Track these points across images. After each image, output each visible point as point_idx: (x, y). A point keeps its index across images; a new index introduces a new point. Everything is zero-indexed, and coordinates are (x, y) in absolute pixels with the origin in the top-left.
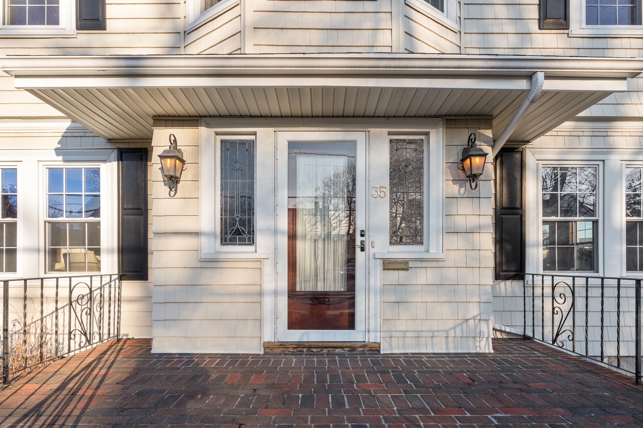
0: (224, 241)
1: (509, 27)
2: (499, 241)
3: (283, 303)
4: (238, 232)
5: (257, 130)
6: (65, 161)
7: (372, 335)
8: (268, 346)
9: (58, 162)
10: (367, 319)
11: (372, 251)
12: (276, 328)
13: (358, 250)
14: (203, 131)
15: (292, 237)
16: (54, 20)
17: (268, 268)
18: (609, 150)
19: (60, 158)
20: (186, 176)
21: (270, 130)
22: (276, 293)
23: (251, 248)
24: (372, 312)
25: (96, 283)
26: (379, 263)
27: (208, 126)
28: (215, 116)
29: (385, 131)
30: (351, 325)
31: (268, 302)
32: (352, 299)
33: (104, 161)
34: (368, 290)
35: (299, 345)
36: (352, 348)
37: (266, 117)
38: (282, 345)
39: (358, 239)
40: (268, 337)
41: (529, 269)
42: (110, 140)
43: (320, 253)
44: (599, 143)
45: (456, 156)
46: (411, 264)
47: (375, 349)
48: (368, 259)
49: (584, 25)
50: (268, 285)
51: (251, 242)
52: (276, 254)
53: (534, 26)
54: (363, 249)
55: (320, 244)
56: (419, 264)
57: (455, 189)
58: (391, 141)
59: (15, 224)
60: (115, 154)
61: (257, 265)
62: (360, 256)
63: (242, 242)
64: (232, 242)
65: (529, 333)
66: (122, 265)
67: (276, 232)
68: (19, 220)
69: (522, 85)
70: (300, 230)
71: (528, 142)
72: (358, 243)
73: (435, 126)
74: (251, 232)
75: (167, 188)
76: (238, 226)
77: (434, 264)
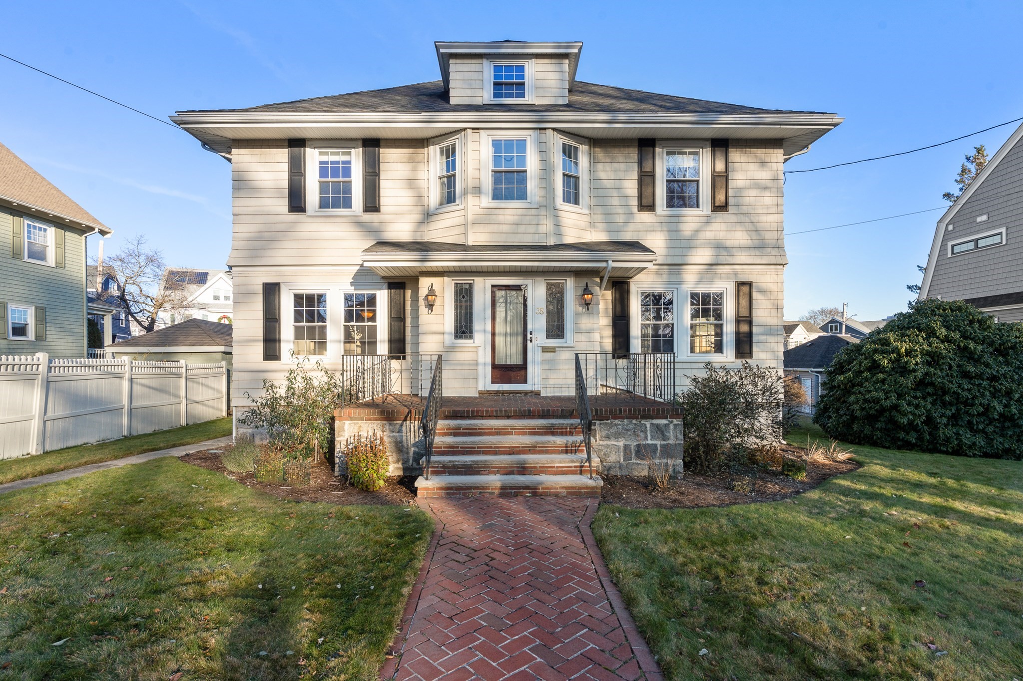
0: (456, 337)
1: (620, 211)
2: (615, 336)
3: (489, 369)
4: (464, 332)
5: (475, 278)
6: (355, 289)
7: (536, 386)
8: (480, 393)
9: (351, 290)
10: (533, 378)
11: (536, 342)
12: (485, 383)
13: (529, 342)
14: (446, 279)
15: (493, 334)
16: (348, 204)
17: (481, 351)
18: (680, 282)
19: (353, 288)
20: (438, 303)
21: (481, 279)
22: (485, 364)
23: (471, 341)
24: (536, 374)
25: (368, 365)
26: (540, 349)
27: (449, 277)
28: (452, 272)
29: (543, 279)
30: (525, 382)
31: (480, 368)
32: (526, 369)
33: (380, 289)
34: (534, 362)
35: (497, 393)
36: (526, 393)
37: (480, 272)
38: (489, 392)
39: (529, 336)
40: (481, 388)
41: (632, 350)
42: (383, 277)
43: (508, 343)
44: (674, 278)
45: (580, 292)
46: (557, 349)
47: (537, 394)
48: (533, 347)
49: (665, 208)
50: (481, 360)
51: (471, 337)
52: (485, 344)
53: (635, 209)
54: (531, 341)
55: (508, 339)
56: (561, 349)
57: (580, 309)
58: (547, 284)
59: (325, 327)
60: (386, 285)
61: (475, 350)
62: (529, 345)
63: (466, 338)
64: (461, 337)
65: (631, 389)
66: (391, 351)
67: (485, 331)
68: (328, 324)
69: (604, 265)
70: (497, 331)
71: (631, 278)
72: (529, 338)
73: (570, 276)
74: (471, 332)
75: (427, 310)
76: (464, 329)
77: (570, 349)
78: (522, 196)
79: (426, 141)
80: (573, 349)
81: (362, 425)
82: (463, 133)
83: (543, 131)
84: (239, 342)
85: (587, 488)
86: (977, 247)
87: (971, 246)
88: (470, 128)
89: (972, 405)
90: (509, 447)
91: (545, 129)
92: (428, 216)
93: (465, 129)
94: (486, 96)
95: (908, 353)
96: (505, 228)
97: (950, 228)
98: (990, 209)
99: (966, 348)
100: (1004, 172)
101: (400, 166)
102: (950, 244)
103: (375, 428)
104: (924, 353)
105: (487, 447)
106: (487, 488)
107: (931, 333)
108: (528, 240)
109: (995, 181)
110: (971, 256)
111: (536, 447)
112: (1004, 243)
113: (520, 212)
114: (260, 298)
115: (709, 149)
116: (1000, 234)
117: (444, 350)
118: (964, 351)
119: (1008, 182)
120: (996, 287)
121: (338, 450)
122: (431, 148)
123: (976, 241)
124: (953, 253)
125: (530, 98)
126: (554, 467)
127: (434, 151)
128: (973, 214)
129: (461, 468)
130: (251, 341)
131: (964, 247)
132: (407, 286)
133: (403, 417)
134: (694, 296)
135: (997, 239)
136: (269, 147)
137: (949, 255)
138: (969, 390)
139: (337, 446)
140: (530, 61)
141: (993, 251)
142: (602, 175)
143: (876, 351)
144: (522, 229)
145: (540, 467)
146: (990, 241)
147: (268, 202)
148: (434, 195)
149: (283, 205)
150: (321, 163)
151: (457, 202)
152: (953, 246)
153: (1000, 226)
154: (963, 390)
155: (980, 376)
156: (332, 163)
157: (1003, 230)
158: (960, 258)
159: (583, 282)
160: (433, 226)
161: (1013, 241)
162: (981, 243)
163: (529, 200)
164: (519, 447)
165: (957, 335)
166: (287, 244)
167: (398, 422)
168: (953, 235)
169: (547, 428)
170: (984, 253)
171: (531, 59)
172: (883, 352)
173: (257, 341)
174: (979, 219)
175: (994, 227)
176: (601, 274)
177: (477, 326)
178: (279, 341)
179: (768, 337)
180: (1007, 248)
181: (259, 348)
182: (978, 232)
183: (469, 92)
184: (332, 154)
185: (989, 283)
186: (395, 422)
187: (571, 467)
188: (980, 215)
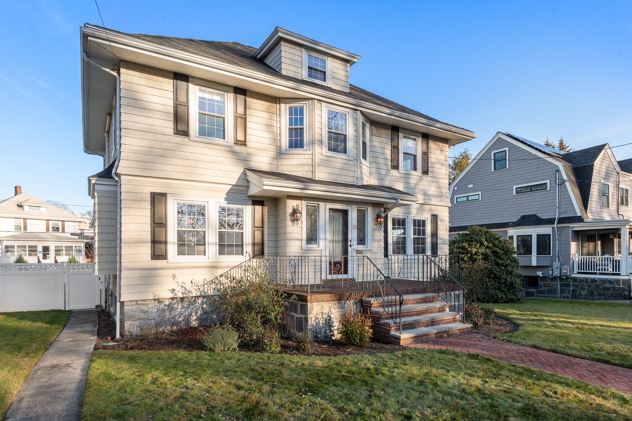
0: (308, 243)
3: (328, 265)
4: (312, 240)
5: (319, 203)
6: (228, 203)
7: (353, 276)
8: (323, 281)
9: (225, 204)
11: (353, 247)
12: (326, 274)
13: (349, 247)
14: (303, 202)
17: (323, 253)
19: (226, 202)
21: (323, 203)
23: (316, 246)
26: (355, 251)
27: (305, 200)
29: (356, 206)
30: (347, 273)
31: (323, 265)
33: (246, 205)
35: (332, 281)
36: (347, 280)
38: (328, 280)
39: (349, 243)
40: (323, 278)
42: (249, 196)
45: (375, 217)
46: (363, 252)
47: (354, 280)
48: (352, 250)
51: (317, 243)
52: (325, 247)
53: (390, 168)
56: (365, 252)
57: (375, 227)
58: (358, 209)
59: (204, 232)
60: (251, 202)
61: (320, 252)
62: (349, 249)
63: (314, 243)
64: (310, 243)
66: (254, 252)
67: (325, 239)
68: (207, 229)
69: (394, 201)
73: (369, 206)
74: (317, 239)
75: (291, 223)
76: (312, 238)
77: (369, 252)
78: (345, 151)
79: (278, 99)
80: (371, 252)
81: (323, 305)
82: (310, 101)
83: (356, 111)
84: (128, 243)
85: (466, 329)
86: (468, 200)
87: (465, 199)
88: (316, 99)
89: (500, 278)
90: (417, 311)
91: (357, 110)
92: (280, 154)
93: (312, 99)
94: (304, 74)
95: (476, 254)
96: (336, 171)
97: (456, 188)
98: (474, 182)
99: (496, 251)
100: (480, 165)
101: (261, 114)
102: (456, 197)
103: (331, 306)
104: (483, 254)
105: (408, 312)
106: (429, 335)
107: (482, 244)
108: (349, 181)
109: (476, 168)
110: (466, 204)
111: (428, 310)
112: (480, 199)
113: (344, 161)
114: (148, 205)
115: (421, 138)
116: (479, 194)
117: (302, 252)
118: (494, 252)
119: (482, 170)
120: (477, 221)
121: (310, 324)
122: (283, 106)
123: (468, 197)
124: (457, 202)
125: (329, 83)
126: (444, 320)
127: (284, 108)
128: (466, 183)
129: (408, 325)
130: (139, 242)
131: (462, 199)
132: (265, 204)
133: (346, 298)
134: (414, 221)
135: (477, 197)
136: (156, 75)
137: (455, 203)
138: (499, 272)
139: (310, 321)
140: (329, 58)
141: (475, 203)
142: (376, 144)
143: (459, 253)
144: (344, 173)
145: (440, 320)
146: (474, 198)
147: (157, 122)
148: (285, 141)
149: (169, 127)
150: (200, 98)
151: (305, 148)
152: (457, 198)
153: (479, 191)
154: (497, 271)
155: (502, 265)
156: (209, 100)
157: (480, 193)
158: (460, 205)
159: (377, 210)
160: (284, 162)
161: (484, 199)
162: (470, 198)
163: (348, 155)
164: (421, 311)
165: (491, 245)
166: (174, 161)
167: (343, 301)
168: (457, 193)
169: (423, 299)
170: (471, 203)
171: (329, 57)
172: (463, 253)
173: (146, 242)
174: (469, 186)
175: (476, 191)
176: (385, 206)
177: (321, 235)
178: (166, 243)
179: (443, 245)
180: (481, 202)
181: (147, 249)
182: (468, 193)
183: (293, 69)
184: (209, 93)
185: (473, 219)
186: (341, 302)
187: (450, 319)
188: (470, 184)
